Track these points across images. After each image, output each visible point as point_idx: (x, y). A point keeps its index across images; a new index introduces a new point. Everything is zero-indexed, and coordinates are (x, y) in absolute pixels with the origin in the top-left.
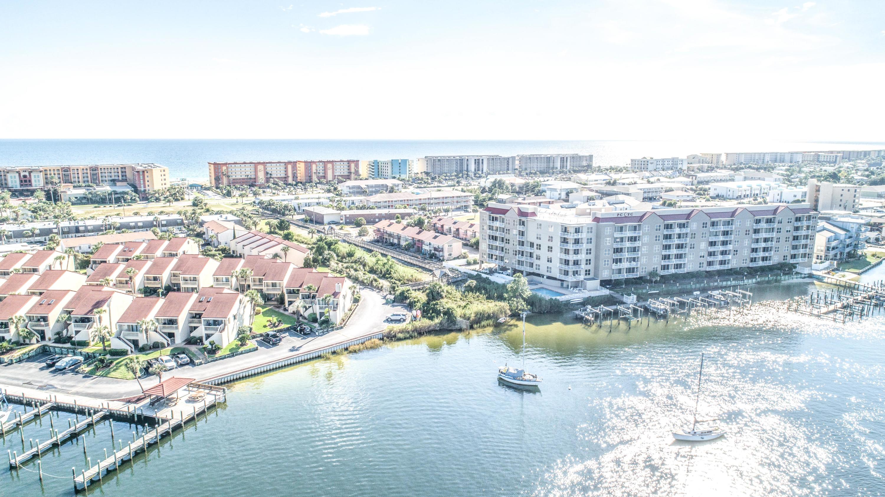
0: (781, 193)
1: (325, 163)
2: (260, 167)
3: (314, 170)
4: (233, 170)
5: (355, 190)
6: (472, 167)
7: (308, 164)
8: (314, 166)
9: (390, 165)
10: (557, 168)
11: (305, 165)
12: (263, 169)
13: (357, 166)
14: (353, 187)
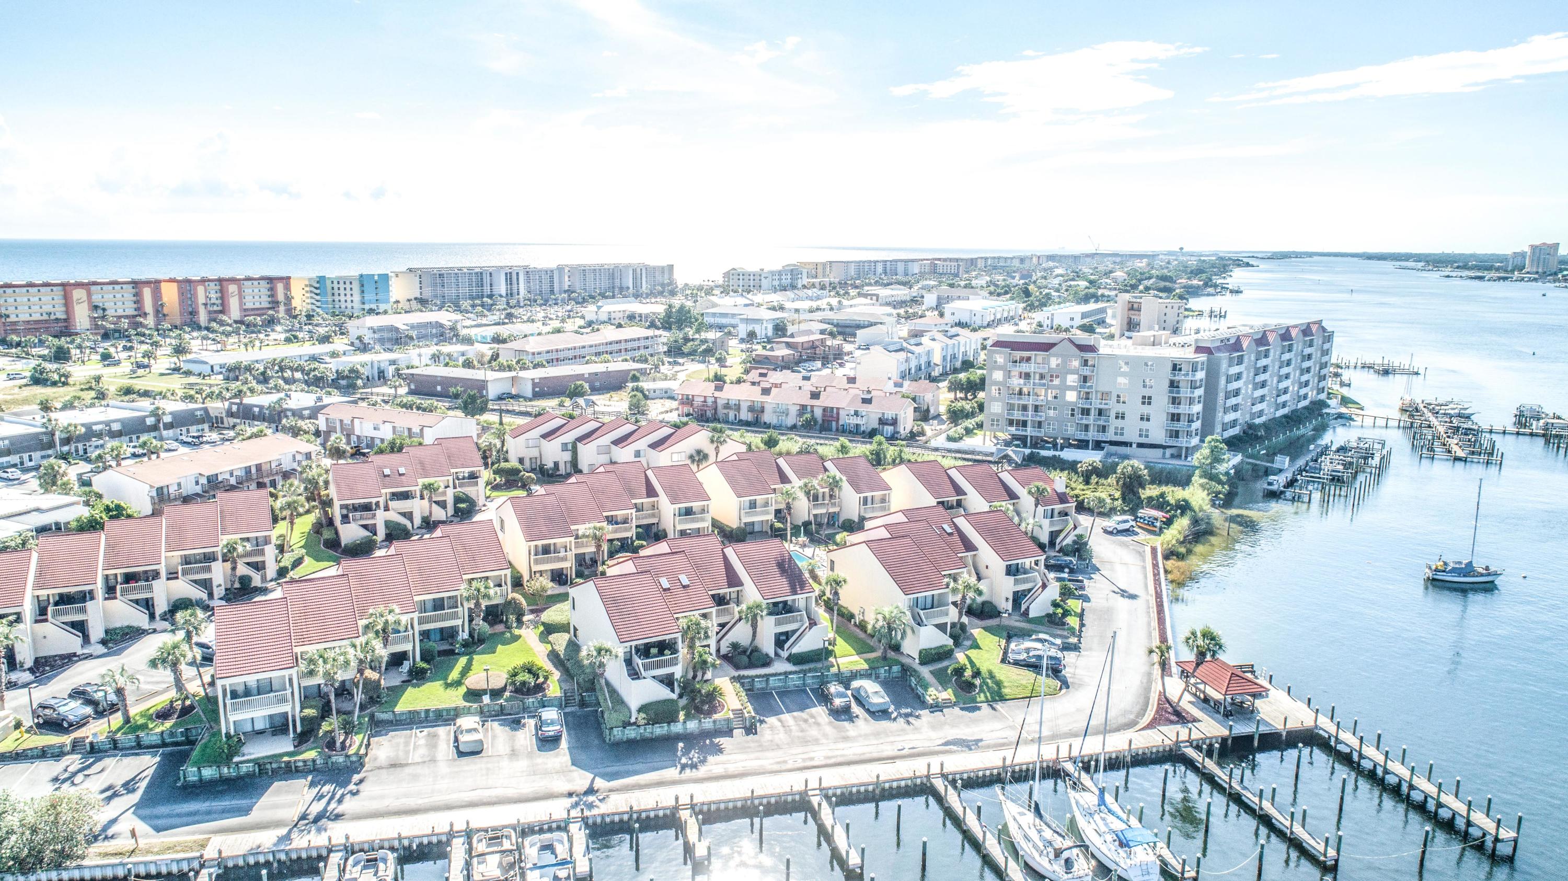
0: (1053, 315)
1: (221, 282)
2: (79, 294)
3: (201, 299)
4: (11, 300)
5: (386, 335)
6: (502, 288)
7: (186, 286)
8: (200, 290)
9: (356, 287)
10: (628, 288)
11: (179, 288)
12: (85, 298)
13: (287, 287)
14: (381, 329)
